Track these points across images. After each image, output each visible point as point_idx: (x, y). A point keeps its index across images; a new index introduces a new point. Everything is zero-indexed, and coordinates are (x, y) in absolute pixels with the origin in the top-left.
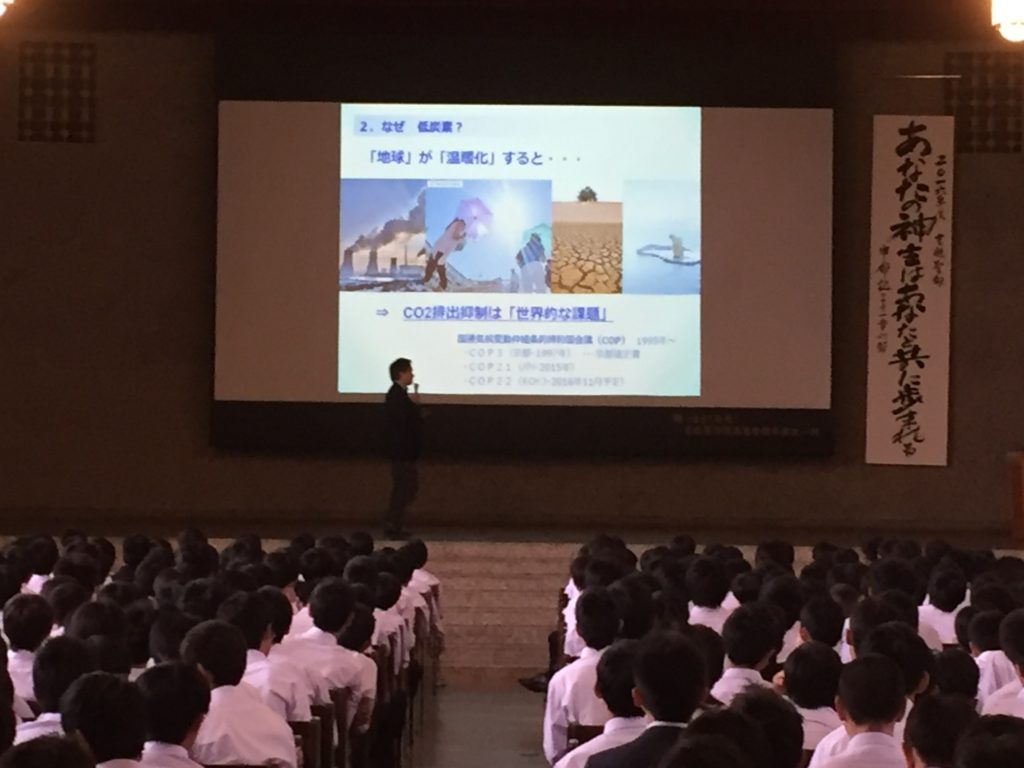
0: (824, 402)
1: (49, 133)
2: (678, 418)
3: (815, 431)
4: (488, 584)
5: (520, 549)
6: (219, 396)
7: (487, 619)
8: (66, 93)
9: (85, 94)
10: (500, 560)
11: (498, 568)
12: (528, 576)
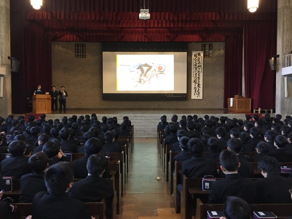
0: (186, 92)
1: (79, 56)
2: (166, 95)
3: (184, 96)
4: (142, 121)
5: (147, 115)
6: (103, 93)
7: (142, 127)
8: (81, 51)
9: (84, 51)
10: (144, 117)
11: (143, 118)
12: (148, 119)
